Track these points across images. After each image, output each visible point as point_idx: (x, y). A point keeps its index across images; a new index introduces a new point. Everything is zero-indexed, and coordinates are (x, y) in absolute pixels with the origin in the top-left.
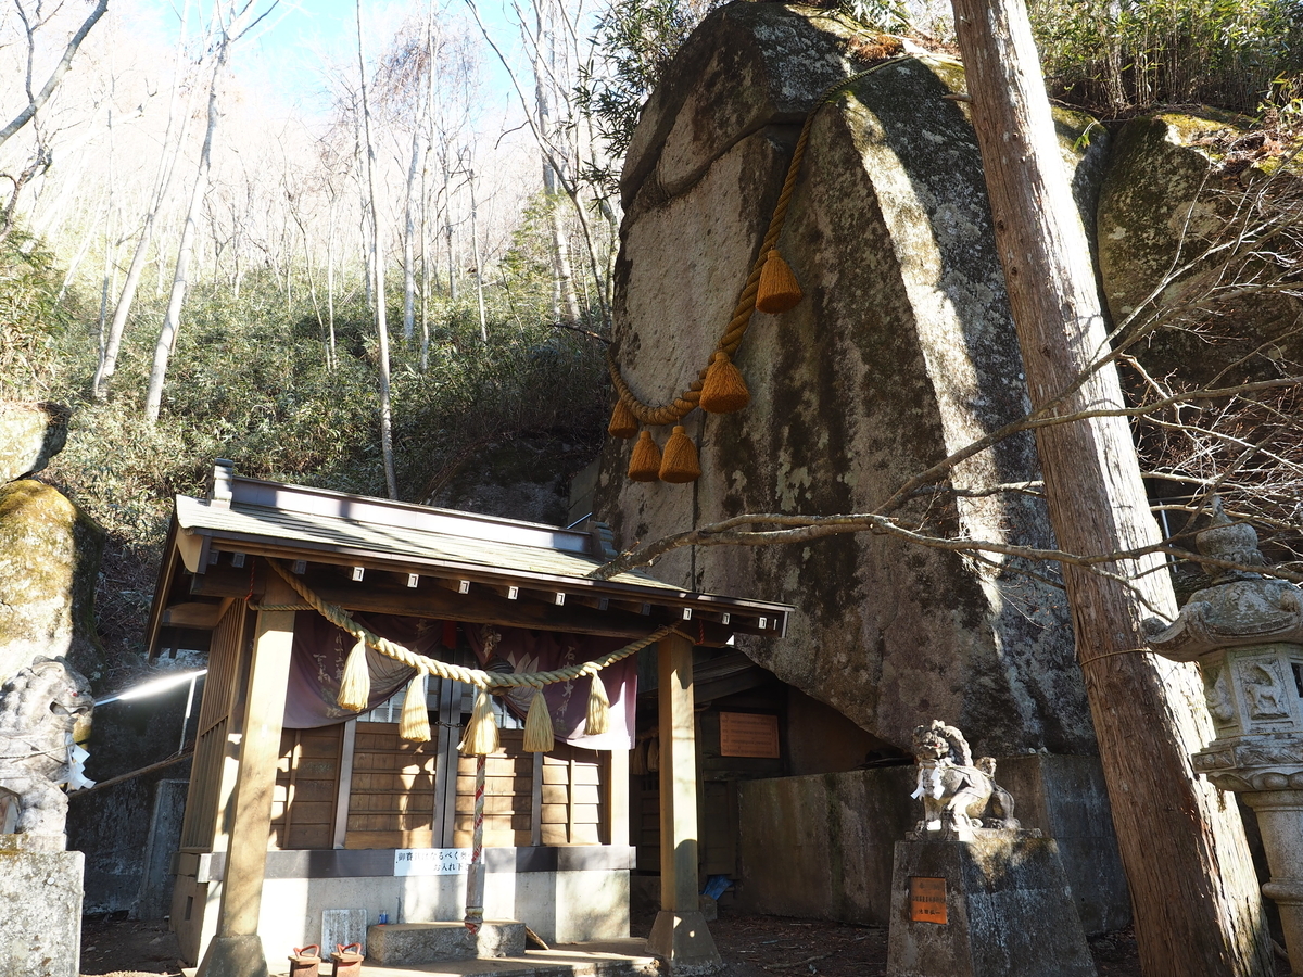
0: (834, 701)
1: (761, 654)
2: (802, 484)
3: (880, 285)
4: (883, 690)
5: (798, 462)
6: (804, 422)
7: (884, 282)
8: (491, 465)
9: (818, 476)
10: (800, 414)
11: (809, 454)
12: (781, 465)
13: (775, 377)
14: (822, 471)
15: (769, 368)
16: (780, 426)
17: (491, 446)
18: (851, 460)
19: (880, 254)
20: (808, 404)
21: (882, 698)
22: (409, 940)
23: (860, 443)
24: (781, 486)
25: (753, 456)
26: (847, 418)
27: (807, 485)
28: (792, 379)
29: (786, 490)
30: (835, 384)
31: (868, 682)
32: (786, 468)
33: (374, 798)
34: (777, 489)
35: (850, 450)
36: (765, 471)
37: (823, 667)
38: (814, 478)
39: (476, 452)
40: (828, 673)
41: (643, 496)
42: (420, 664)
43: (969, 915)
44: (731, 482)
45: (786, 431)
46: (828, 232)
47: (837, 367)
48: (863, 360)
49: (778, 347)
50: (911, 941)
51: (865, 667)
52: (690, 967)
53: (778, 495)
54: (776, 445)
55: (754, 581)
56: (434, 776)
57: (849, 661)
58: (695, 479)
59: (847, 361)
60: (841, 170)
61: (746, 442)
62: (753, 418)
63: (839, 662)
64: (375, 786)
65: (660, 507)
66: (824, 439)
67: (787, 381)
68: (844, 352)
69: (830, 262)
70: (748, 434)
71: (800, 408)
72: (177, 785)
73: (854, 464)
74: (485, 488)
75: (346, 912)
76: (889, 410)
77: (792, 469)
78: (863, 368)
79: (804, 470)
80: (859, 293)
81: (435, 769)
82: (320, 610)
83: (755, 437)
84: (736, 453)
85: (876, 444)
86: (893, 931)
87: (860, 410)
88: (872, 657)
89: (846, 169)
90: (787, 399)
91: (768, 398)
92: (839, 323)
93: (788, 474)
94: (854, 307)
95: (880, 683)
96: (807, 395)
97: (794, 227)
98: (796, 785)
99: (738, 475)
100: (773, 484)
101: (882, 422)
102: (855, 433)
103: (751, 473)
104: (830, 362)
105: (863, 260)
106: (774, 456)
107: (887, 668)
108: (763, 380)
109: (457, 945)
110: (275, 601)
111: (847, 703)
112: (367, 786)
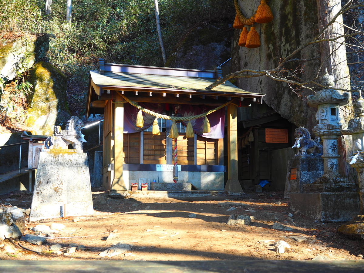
0: (295, 123)
1: (277, 108)
2: (288, 50)
4: (308, 119)
5: (287, 41)
6: (288, 27)
8: (198, 37)
9: (292, 47)
10: (287, 24)
11: (290, 39)
12: (282, 42)
13: (281, 9)
14: (293, 45)
15: (279, 6)
16: (282, 28)
17: (199, 28)
18: (301, 41)
20: (289, 20)
21: (308, 121)
22: (160, 185)
23: (303, 36)
24: (282, 50)
25: (275, 39)
26: (300, 26)
27: (289, 50)
28: (285, 11)
29: (284, 51)
30: (297, 13)
31: (304, 116)
32: (284, 43)
33: (150, 151)
34: (281, 51)
35: (301, 38)
36: (278, 44)
37: (292, 112)
38: (291, 47)
39: (192, 32)
40: (294, 114)
41: (246, 51)
42: (156, 115)
43: (301, 176)
44: (269, 48)
45: (284, 30)
47: (297, 7)
48: (304, 5)
50: (289, 185)
51: (303, 112)
52: (234, 193)
53: (282, 53)
54: (281, 35)
55: (275, 84)
56: (166, 146)
57: (299, 110)
58: (259, 46)
59: (300, 5)
61: (273, 33)
62: (275, 24)
63: (296, 110)
64: (150, 148)
65: (251, 56)
66: (294, 34)
67: (284, 11)
68: (299, 2)
70: (274, 30)
71: (288, 21)
72: (100, 153)
73: (301, 42)
74: (197, 47)
75: (145, 179)
76: (311, 24)
77: (285, 44)
78: (304, 8)
79: (288, 44)
81: (166, 144)
82: (129, 102)
83: (276, 31)
84: (270, 38)
85: (307, 36)
86: (286, 183)
87: (303, 23)
88: (305, 108)
90: (284, 17)
91: (279, 17)
93: (284, 46)
95: (307, 117)
96: (289, 17)
98: (286, 150)
99: (271, 45)
100: (280, 49)
101: (309, 28)
102: (302, 32)
103: (274, 45)
104: (296, 5)
106: (281, 39)
107: (309, 112)
108: (277, 10)
109: (173, 187)
110: (118, 101)
111: (298, 123)
112: (148, 148)
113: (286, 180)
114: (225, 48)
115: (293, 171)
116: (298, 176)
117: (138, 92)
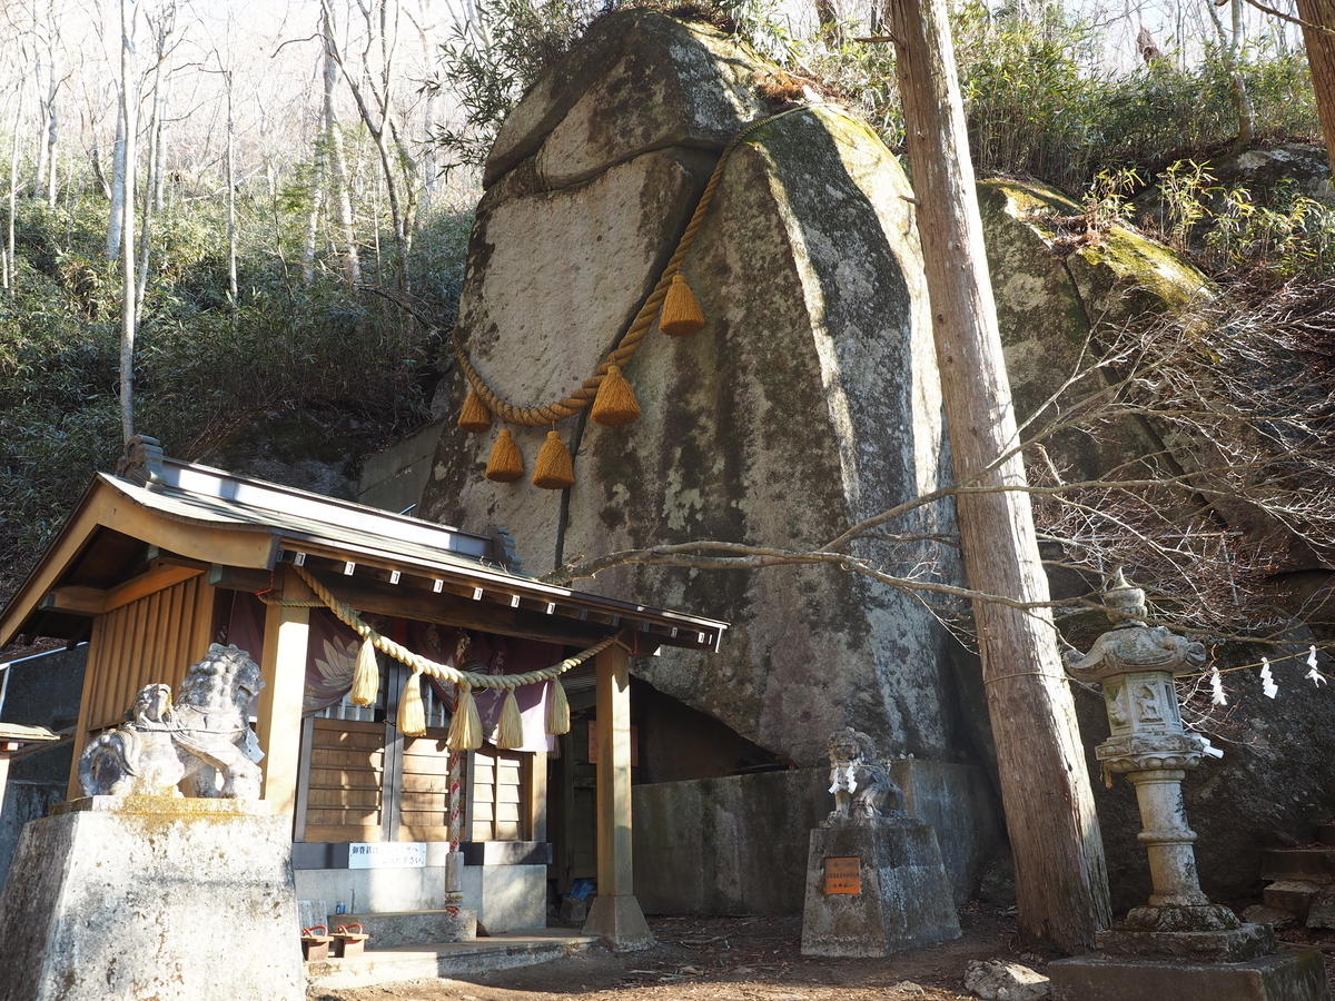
0: (716, 711)
1: (637, 665)
2: (692, 506)
3: (789, 329)
4: (767, 702)
5: (689, 482)
6: (698, 446)
7: (793, 327)
8: (271, 437)
9: (711, 499)
10: (695, 439)
11: (702, 477)
12: (670, 484)
13: (669, 397)
14: (716, 495)
15: (662, 389)
16: (672, 446)
17: (271, 414)
18: (747, 488)
19: (791, 301)
20: (704, 429)
21: (766, 709)
23: (757, 473)
24: (669, 505)
25: (638, 471)
26: (745, 448)
27: (698, 506)
28: (688, 403)
29: (674, 509)
30: (734, 414)
31: (752, 695)
32: (676, 487)
33: (329, 793)
34: (665, 507)
35: (746, 478)
36: (652, 487)
37: (706, 680)
38: (707, 501)
39: (252, 420)
40: (711, 685)
41: (493, 496)
42: (417, 664)
43: (880, 884)
44: (611, 495)
45: (678, 452)
46: (737, 268)
47: (737, 399)
48: (766, 396)
49: (673, 370)
50: (826, 911)
51: (751, 681)
52: (630, 944)
53: (665, 512)
54: (666, 464)
55: (633, 594)
56: (382, 773)
57: (734, 675)
58: (567, 489)
59: (748, 395)
60: (755, 212)
61: (632, 458)
62: (641, 433)
63: (724, 675)
64: (329, 782)
65: (518, 510)
66: (719, 465)
67: (682, 404)
68: (746, 386)
69: (737, 297)
70: (635, 450)
71: (695, 432)
73: (750, 492)
74: (265, 463)
75: (308, 902)
76: (789, 447)
77: (682, 490)
78: (764, 405)
79: (696, 492)
80: (766, 333)
82: (333, 608)
83: (642, 453)
84: (617, 465)
85: (773, 477)
86: (808, 904)
87: (760, 442)
88: (758, 672)
89: (762, 213)
90: (680, 422)
91: (660, 417)
92: (744, 357)
93: (677, 494)
94: (760, 345)
95: (764, 696)
96: (703, 420)
97: (700, 255)
98: (668, 790)
99: (620, 488)
100: (661, 501)
101: (781, 456)
102: (753, 464)
103: (635, 488)
104: (731, 394)
105: (772, 303)
106: (662, 474)
107: (772, 682)
108: (653, 398)
109: (421, 931)
110: (293, 597)
111: (730, 713)
112: (323, 782)
113: (807, 894)
114: (345, 480)
115: (838, 866)
116: (869, 883)
117: (399, 573)
